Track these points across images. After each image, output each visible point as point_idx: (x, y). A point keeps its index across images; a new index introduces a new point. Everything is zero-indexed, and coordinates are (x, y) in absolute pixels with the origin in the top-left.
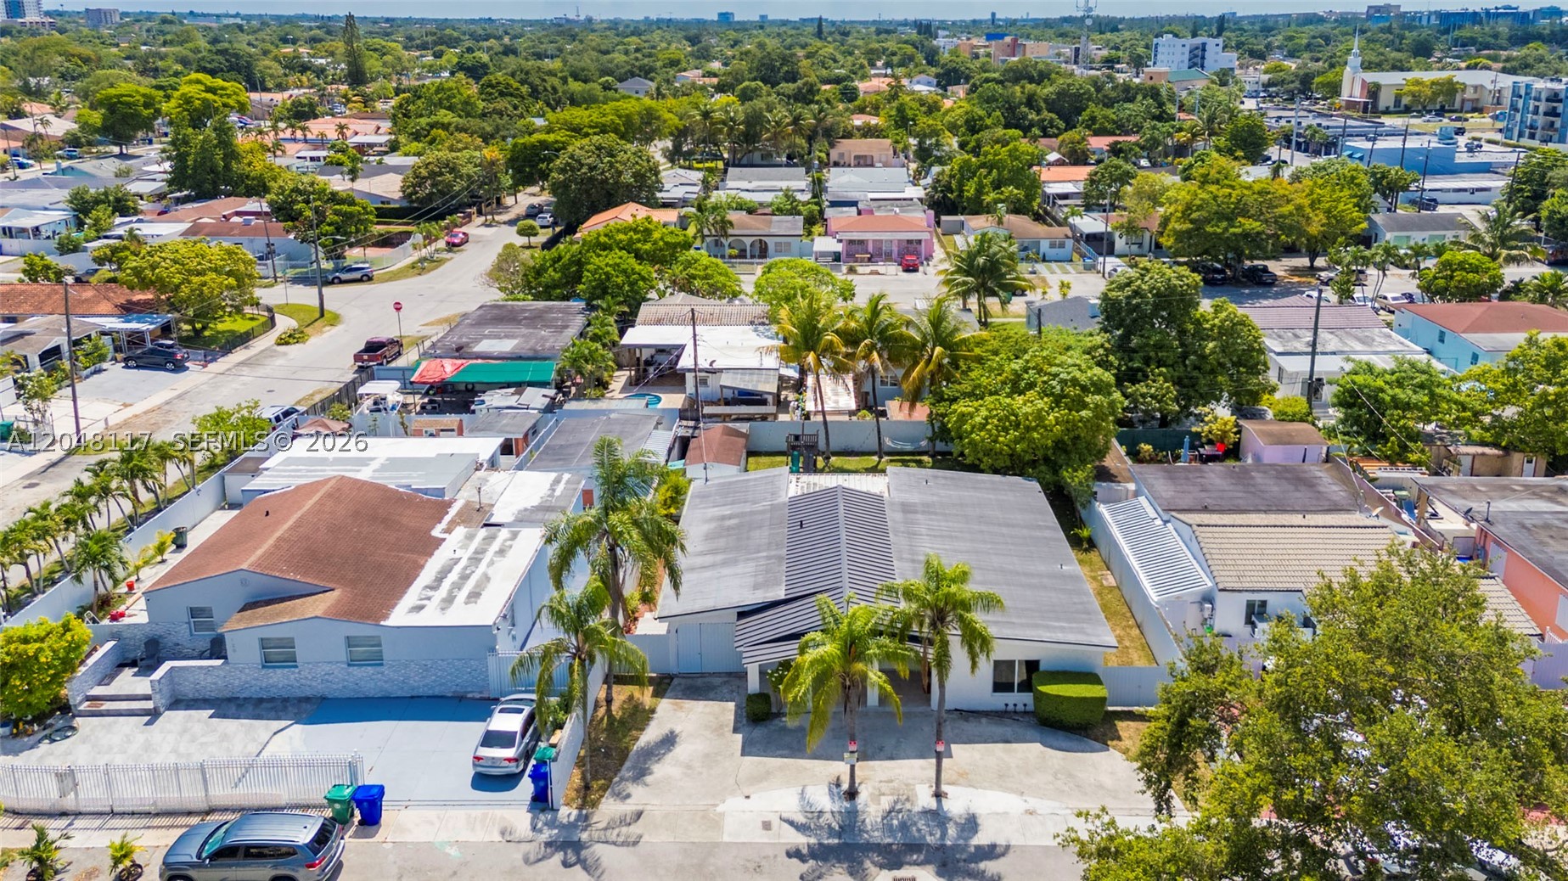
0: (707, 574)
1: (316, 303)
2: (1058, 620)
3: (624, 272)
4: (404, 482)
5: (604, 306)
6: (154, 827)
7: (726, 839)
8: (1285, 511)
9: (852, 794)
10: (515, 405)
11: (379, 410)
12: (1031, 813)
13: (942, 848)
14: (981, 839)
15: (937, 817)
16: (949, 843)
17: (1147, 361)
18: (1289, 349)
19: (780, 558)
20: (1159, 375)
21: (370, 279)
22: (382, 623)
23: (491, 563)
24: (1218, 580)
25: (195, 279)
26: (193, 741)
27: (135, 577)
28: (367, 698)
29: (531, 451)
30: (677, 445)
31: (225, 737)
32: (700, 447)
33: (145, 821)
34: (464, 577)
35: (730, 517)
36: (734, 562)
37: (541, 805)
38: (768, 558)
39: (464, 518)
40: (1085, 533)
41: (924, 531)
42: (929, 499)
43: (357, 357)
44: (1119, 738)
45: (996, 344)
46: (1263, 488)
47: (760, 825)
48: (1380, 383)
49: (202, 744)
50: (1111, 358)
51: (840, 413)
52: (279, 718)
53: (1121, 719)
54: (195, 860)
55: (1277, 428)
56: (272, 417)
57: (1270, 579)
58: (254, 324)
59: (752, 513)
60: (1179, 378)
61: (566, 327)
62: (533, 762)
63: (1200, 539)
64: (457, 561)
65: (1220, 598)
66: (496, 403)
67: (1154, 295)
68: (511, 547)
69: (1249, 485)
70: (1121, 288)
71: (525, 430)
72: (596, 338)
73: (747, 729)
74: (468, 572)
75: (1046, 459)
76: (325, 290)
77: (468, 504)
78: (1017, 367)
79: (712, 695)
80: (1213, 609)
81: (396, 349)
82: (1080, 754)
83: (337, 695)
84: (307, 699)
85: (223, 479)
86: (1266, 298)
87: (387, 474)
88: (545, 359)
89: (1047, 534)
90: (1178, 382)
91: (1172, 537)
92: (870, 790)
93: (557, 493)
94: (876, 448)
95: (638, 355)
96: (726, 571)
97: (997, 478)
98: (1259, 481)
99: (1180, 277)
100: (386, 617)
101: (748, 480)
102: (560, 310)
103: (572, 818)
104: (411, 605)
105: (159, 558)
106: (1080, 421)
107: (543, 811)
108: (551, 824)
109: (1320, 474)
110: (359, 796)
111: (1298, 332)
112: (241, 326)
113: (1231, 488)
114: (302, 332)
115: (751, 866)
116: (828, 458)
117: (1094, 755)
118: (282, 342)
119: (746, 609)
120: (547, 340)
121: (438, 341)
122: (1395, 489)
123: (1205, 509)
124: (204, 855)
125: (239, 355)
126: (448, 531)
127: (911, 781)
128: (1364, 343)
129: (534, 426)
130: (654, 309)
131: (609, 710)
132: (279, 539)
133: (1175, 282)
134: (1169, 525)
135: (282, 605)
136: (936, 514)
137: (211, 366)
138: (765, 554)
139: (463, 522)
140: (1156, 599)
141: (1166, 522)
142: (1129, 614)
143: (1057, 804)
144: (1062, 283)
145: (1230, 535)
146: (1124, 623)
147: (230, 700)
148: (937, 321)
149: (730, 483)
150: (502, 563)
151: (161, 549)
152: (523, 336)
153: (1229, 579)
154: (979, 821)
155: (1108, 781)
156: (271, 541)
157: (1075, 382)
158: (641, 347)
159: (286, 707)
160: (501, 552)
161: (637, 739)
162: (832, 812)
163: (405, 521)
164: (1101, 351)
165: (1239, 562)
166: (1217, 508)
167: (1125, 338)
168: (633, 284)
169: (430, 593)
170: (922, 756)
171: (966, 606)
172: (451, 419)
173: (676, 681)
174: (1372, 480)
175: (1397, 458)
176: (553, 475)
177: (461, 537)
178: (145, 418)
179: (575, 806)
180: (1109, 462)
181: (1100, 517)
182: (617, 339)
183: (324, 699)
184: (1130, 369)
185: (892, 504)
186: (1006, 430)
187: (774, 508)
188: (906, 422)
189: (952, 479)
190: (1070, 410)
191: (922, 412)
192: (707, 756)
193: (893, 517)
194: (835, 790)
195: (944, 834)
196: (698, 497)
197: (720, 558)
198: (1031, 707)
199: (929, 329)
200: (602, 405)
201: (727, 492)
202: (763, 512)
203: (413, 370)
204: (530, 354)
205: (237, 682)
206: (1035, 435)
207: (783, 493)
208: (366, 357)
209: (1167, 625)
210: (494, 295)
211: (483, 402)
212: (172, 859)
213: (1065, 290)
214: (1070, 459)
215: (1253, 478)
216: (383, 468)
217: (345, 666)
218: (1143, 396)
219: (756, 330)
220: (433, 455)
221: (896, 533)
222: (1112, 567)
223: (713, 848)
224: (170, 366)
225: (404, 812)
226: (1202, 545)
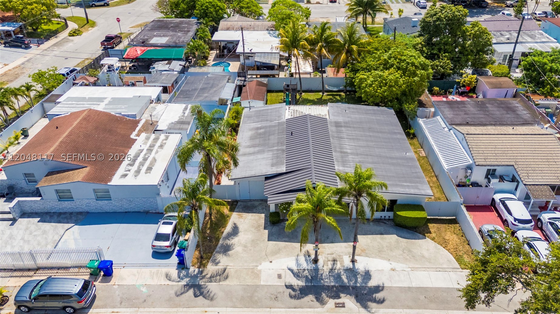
0: (252, 157)
1: (84, 16)
2: (406, 182)
3: (213, 5)
4: (118, 111)
5: (204, 22)
6: (14, 277)
7: (262, 283)
8: (502, 124)
9: (316, 261)
10: (168, 69)
11: (110, 71)
12: (393, 270)
13: (355, 288)
14: (372, 283)
15: (352, 272)
16: (358, 285)
17: (440, 50)
18: (499, 41)
19: (283, 150)
20: (445, 57)
21: (108, 5)
22: (109, 184)
23: (157, 152)
24: (476, 160)
25: (29, 7)
26: (31, 234)
27: (6, 151)
28: (107, 213)
29: (175, 92)
30: (237, 89)
31: (44, 232)
32: (247, 92)
33: (10, 274)
34: (145, 159)
35: (261, 128)
36: (262, 152)
37: (182, 266)
38: (278, 150)
39: (145, 129)
40: (412, 131)
41: (345, 136)
42: (347, 119)
43: (102, 44)
44: (430, 233)
45: (376, 45)
46: (492, 112)
47: (276, 276)
48: (545, 60)
49: (35, 235)
50: (424, 49)
51: (306, 73)
52: (68, 223)
53: (431, 223)
54: (28, 299)
55: (494, 80)
56: (65, 73)
57: (499, 160)
58: (59, 26)
59: (270, 127)
60: (453, 58)
61: (189, 31)
62: (177, 248)
63: (468, 141)
64: (142, 151)
65: (475, 169)
66: (160, 69)
67: (446, 20)
68: (165, 143)
69: (486, 111)
70: (432, 16)
71: (172, 82)
72: (200, 38)
73: (270, 227)
74: (147, 157)
75: (397, 99)
76: (87, 10)
77: (147, 121)
78: (386, 57)
79: (255, 210)
80: (471, 172)
81: (119, 40)
82: (413, 240)
83: (93, 211)
84: (81, 213)
85: (42, 104)
86: (483, 14)
87: (111, 106)
88: (180, 47)
89: (399, 136)
90: (452, 59)
91: (453, 137)
92: (324, 258)
93: (186, 115)
94: (321, 89)
95: (220, 44)
96: (260, 156)
97: (376, 108)
98: (490, 109)
99: (459, 11)
100: (110, 180)
101: (268, 109)
102: (186, 23)
103: (195, 273)
104: (121, 174)
105: (17, 142)
106: (414, 82)
107: (183, 269)
108: (187, 276)
109: (517, 105)
110: (101, 266)
111: (503, 33)
112: (53, 27)
113: (478, 112)
114: (79, 31)
115: (273, 297)
116: (301, 94)
117: (420, 241)
118: (72, 34)
119: (269, 176)
120: (181, 38)
121: (135, 38)
122: (546, 108)
123: (467, 124)
124: (32, 297)
125: (53, 41)
126: (138, 135)
127: (341, 254)
128: (531, 38)
129: (176, 80)
130: (226, 23)
131: (210, 218)
132: (61, 142)
133: (457, 13)
134: (451, 131)
135: (64, 174)
136: (350, 127)
137: (41, 46)
138: (276, 148)
139: (145, 130)
140: (447, 168)
141: (450, 130)
142: (431, 170)
143: (404, 266)
144: (400, 10)
145: (481, 139)
146: (430, 175)
147: (47, 213)
148: (351, 34)
149: (260, 111)
150: (162, 152)
151: (17, 138)
152: (171, 36)
153: (481, 160)
154: (371, 273)
155: (426, 254)
156: (57, 144)
157: (413, 64)
158: (221, 41)
159: (71, 217)
160: (161, 146)
161: (223, 232)
162: (308, 270)
163: (119, 130)
164: (420, 46)
165: (485, 152)
166: (472, 123)
167: (430, 39)
168: (217, 11)
169: (130, 168)
170: (345, 241)
171: (370, 187)
172: (140, 77)
173: (239, 203)
174: (536, 105)
175: (548, 94)
176: (184, 106)
177: (144, 138)
178: (13, 71)
179: (197, 266)
180: (423, 98)
181: (419, 125)
182: (210, 38)
183: (88, 213)
184: (432, 54)
185: (331, 122)
186: (381, 87)
187: (280, 124)
188: (335, 78)
189: (356, 109)
190: (410, 77)
191: (342, 74)
192: (253, 241)
193: (332, 129)
194: (308, 258)
195: (356, 282)
196: (247, 117)
197: (257, 149)
198: (392, 217)
199: (348, 38)
200: (204, 69)
201: (260, 115)
202: (274, 126)
203: (125, 50)
204: (174, 45)
205: (49, 206)
206: (394, 89)
207: (283, 117)
208: (106, 44)
209: (452, 181)
210: (159, 16)
211: (154, 68)
212: (19, 299)
213: (401, 13)
214: (407, 99)
215: (487, 107)
216: (110, 103)
217: (95, 200)
218: (437, 66)
219: (269, 33)
220: (132, 97)
221: (333, 137)
222: (424, 147)
223: (257, 287)
224: (23, 46)
225: (123, 270)
226: (469, 144)
